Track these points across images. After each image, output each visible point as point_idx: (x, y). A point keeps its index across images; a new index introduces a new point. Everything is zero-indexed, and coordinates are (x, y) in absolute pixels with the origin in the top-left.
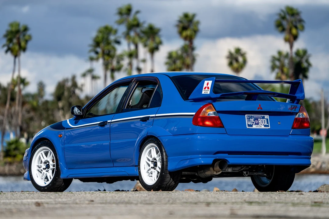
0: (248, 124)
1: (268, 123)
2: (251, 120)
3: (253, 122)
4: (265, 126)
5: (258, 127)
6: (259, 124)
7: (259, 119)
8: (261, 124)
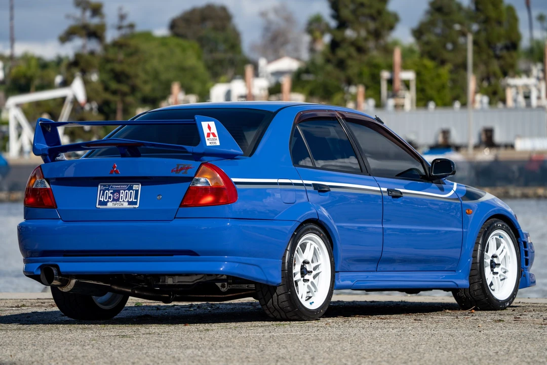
0: (100, 201)
1: (136, 197)
2: (107, 193)
3: (110, 197)
4: (130, 203)
5: (117, 206)
6: (120, 200)
7: (121, 191)
8: (124, 201)
